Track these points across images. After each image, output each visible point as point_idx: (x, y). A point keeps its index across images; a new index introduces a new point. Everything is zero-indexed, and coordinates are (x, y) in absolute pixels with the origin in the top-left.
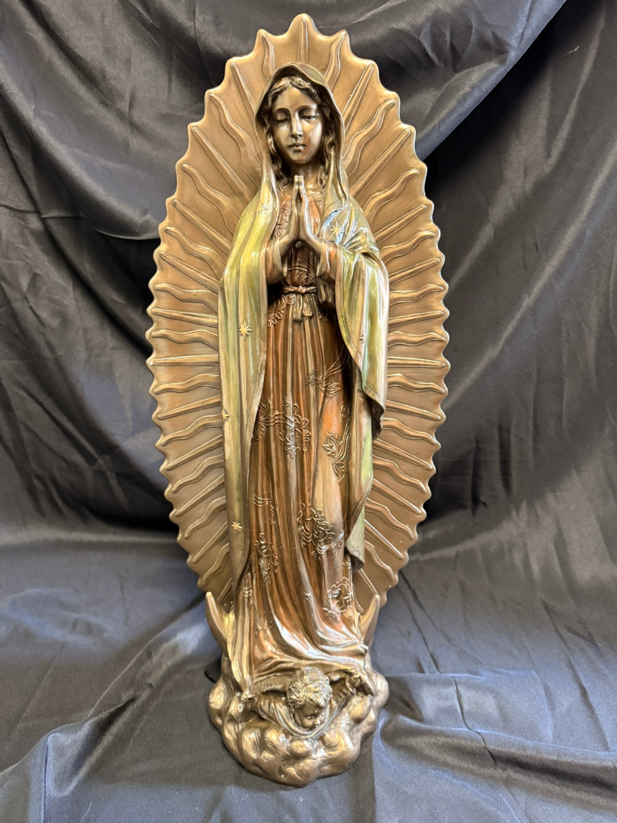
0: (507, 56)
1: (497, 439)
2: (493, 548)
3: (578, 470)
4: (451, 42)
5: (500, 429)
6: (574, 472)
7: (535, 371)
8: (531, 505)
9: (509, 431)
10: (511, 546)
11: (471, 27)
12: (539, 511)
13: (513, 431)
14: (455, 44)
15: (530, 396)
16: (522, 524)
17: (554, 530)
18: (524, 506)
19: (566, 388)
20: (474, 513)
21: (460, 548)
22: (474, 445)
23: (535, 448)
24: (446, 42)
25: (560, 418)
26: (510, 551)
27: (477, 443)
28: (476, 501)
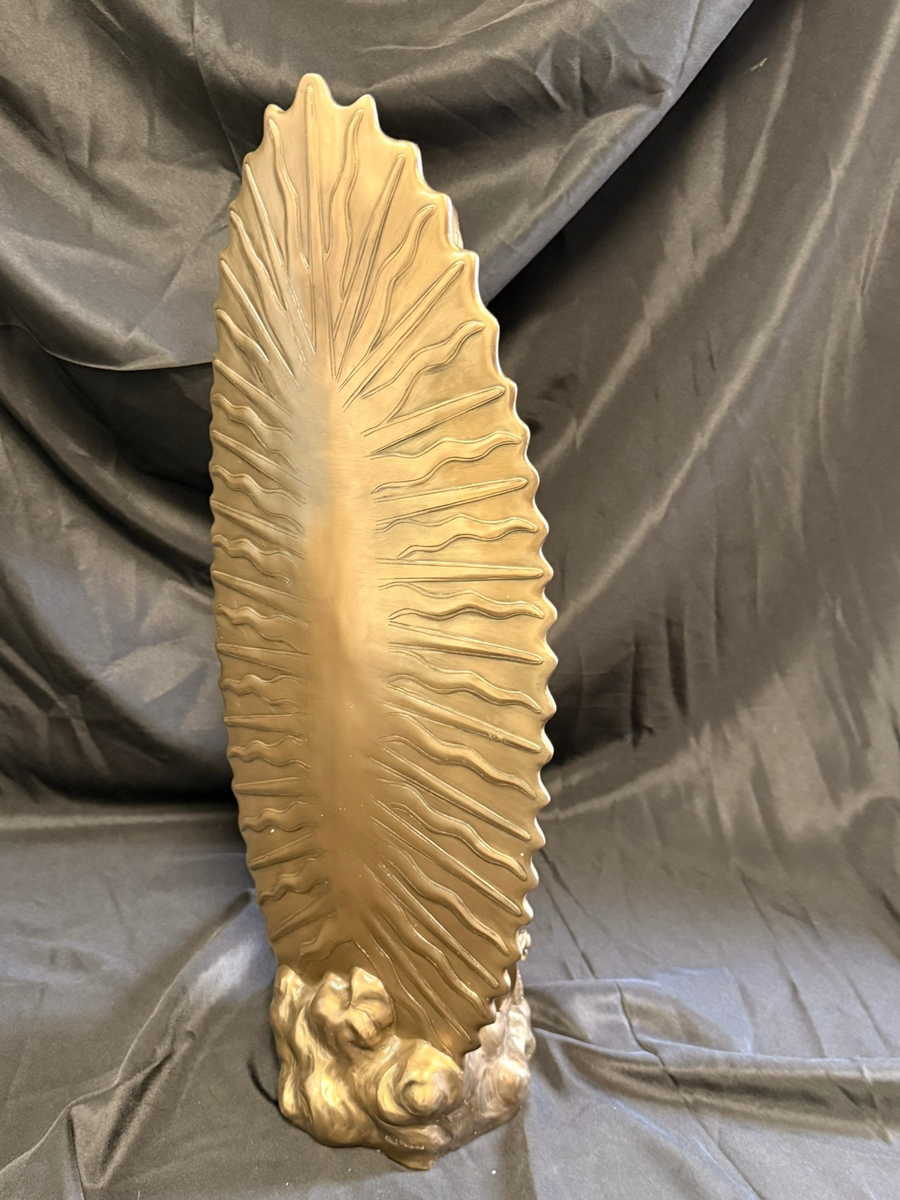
0: (661, 96)
1: (664, 638)
2: (665, 793)
3: (783, 674)
4: (582, 77)
5: (669, 624)
6: (776, 676)
7: (715, 539)
8: (716, 727)
9: (680, 626)
10: (690, 788)
11: (609, 58)
12: (729, 736)
13: (687, 625)
14: (587, 78)
15: (710, 574)
16: (704, 755)
17: (750, 762)
18: (707, 730)
19: (761, 559)
20: (635, 743)
21: (618, 795)
22: (633, 649)
23: (720, 648)
24: (574, 77)
25: (754, 601)
26: (690, 797)
27: (637, 645)
28: (637, 726)
